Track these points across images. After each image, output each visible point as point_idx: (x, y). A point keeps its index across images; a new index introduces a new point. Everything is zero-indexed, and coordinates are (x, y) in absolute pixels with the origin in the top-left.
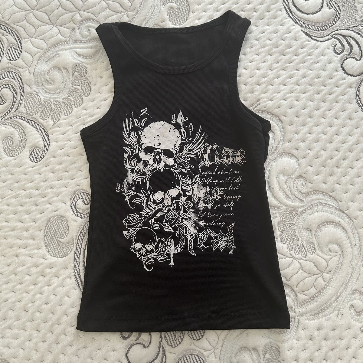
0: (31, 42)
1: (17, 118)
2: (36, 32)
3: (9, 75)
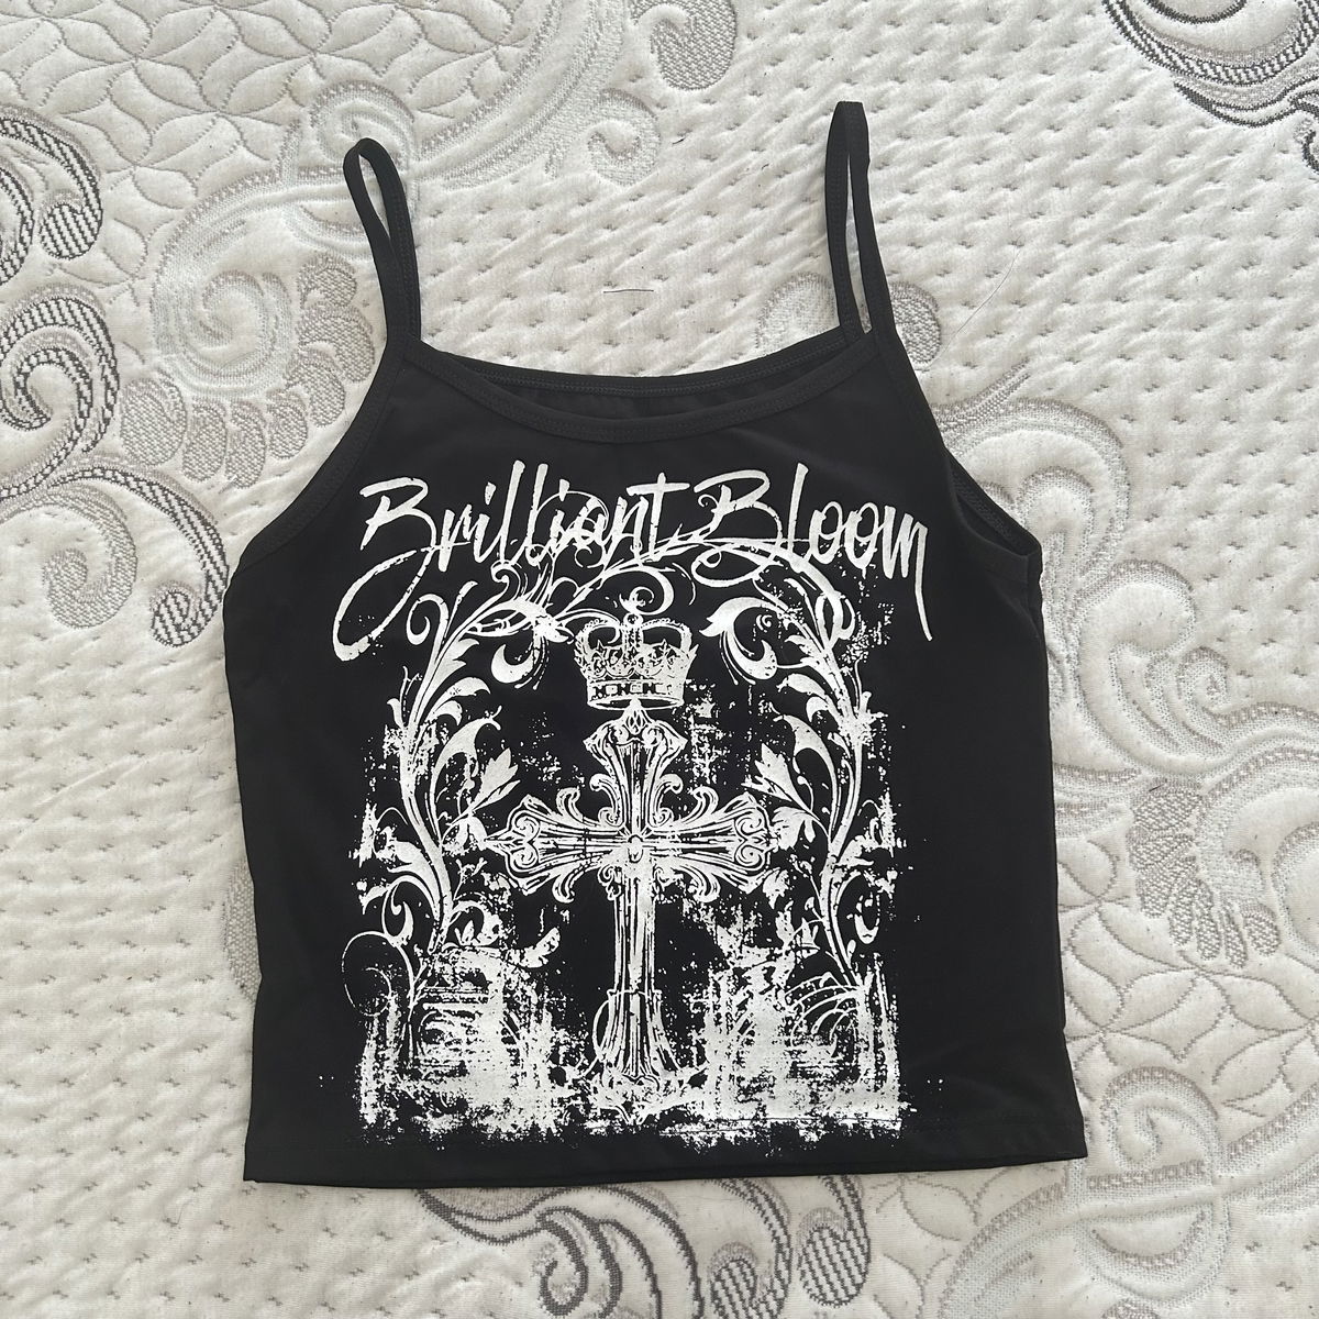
0: (136, 183)
1: (94, 476)
2: (151, 143)
3: (56, 313)
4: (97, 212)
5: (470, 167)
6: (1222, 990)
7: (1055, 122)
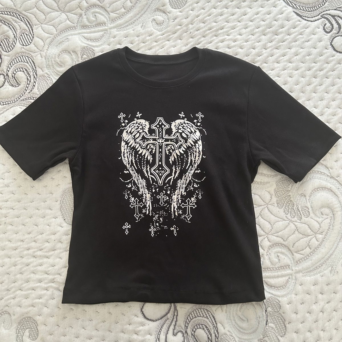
0: (42, 28)
1: (31, 99)
2: (46, 19)
3: (22, 59)
4: (32, 35)
5: (123, 26)
6: (296, 226)
7: (264, 19)
